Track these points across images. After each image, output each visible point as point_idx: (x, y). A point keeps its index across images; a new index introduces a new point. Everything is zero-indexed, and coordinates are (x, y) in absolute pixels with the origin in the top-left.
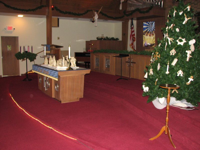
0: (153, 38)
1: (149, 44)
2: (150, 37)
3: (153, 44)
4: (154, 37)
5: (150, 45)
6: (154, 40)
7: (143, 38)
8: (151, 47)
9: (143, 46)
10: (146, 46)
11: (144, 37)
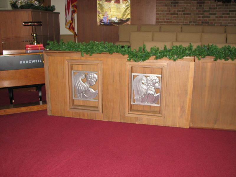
0: (126, 6)
1: (114, 19)
2: (116, 4)
3: (125, 19)
4: (128, 4)
5: (117, 21)
6: (129, 11)
7: (98, 6)
8: (120, 26)
9: (98, 24)
10: (105, 24)
11: (100, 4)
